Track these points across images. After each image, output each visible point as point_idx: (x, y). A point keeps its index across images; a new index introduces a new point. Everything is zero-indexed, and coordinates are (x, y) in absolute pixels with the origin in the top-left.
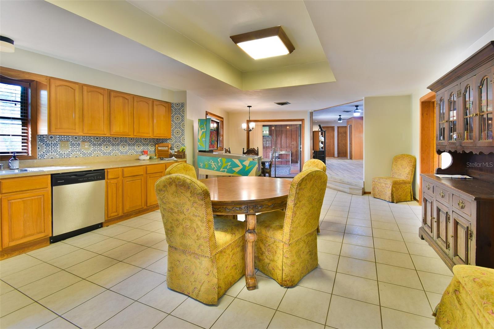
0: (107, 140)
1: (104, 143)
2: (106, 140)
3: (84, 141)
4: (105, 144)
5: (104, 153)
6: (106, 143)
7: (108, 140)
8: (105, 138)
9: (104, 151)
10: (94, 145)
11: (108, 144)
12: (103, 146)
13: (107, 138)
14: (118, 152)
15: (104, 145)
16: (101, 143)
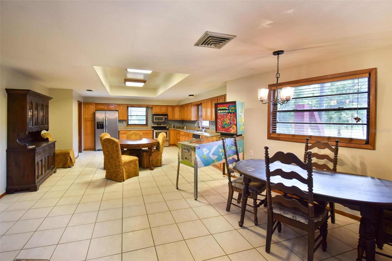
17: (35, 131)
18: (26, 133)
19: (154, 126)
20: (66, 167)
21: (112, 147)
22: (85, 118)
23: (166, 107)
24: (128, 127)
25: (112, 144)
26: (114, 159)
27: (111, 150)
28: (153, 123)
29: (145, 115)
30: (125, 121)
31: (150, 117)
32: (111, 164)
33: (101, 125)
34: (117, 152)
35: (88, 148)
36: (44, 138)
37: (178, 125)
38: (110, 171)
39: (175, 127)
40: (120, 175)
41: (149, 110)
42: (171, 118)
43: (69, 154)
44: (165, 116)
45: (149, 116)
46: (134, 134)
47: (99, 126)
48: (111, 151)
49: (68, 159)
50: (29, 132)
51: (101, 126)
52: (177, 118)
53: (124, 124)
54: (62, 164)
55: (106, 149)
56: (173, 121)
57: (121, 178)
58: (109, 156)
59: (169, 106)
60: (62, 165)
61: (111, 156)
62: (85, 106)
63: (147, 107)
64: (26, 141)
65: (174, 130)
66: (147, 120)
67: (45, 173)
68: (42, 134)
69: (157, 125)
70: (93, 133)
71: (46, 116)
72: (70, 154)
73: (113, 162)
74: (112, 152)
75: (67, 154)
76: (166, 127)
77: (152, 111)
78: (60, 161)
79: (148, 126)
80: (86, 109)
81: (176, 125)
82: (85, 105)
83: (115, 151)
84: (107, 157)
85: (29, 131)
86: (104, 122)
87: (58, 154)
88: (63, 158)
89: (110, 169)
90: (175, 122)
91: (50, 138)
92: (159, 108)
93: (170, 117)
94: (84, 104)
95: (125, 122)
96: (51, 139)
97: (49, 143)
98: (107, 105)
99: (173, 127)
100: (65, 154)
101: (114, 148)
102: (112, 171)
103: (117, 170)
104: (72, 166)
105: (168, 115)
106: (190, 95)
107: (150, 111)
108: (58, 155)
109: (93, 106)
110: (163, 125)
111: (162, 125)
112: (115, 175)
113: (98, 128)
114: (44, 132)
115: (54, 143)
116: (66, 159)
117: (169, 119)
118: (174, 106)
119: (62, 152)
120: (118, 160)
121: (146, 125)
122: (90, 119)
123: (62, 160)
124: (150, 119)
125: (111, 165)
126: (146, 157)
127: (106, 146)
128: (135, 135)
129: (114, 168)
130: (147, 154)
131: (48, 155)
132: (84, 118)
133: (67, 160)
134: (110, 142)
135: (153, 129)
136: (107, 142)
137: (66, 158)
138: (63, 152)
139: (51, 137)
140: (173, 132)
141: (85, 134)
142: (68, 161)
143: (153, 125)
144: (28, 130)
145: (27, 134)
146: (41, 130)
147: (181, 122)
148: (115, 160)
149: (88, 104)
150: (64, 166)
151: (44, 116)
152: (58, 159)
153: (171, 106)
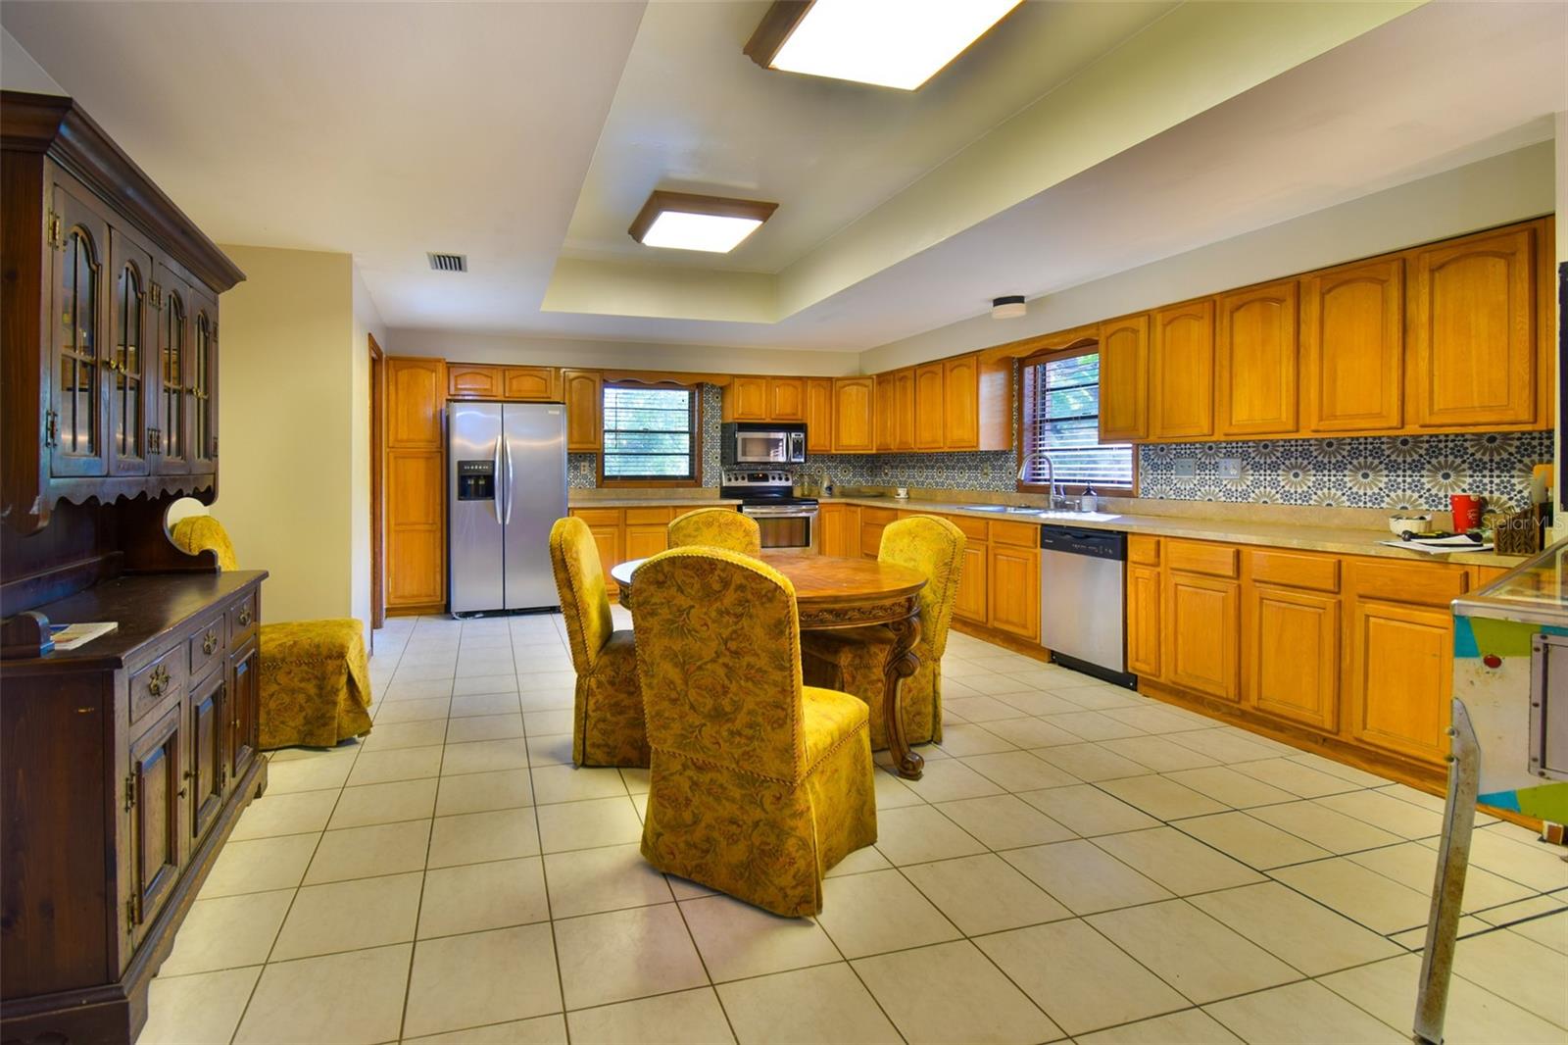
0: (1296, 450)
1: (1287, 462)
2: (1293, 449)
3: (1229, 455)
4: (1291, 464)
5: (1287, 496)
6: (1293, 460)
7: (1300, 449)
8: (1293, 443)
9: (1287, 488)
10: (1256, 467)
11: (1302, 463)
12: (1284, 470)
13: (1300, 442)
14: (1339, 493)
15: (1287, 467)
16: (1276, 462)
17: (121, 498)
18: (35, 510)
19: (734, 483)
20: (323, 744)
21: (727, 626)
22: (397, 440)
23: (798, 383)
24: (605, 490)
25: (741, 603)
26: (738, 725)
27: (718, 655)
28: (728, 470)
29: (687, 429)
30: (591, 461)
31: (712, 438)
32: (700, 757)
33: (477, 478)
34: (777, 676)
35: (411, 602)
36: (187, 551)
37: (849, 482)
38: (687, 816)
39: (836, 490)
40: (792, 863)
41: (708, 402)
42: (822, 442)
43: (341, 655)
44: (793, 435)
45: (707, 432)
46: (709, 525)
47: (471, 482)
48: (713, 661)
49: (336, 692)
50: (64, 502)
51: (482, 482)
52: (853, 443)
53: (585, 477)
54: (300, 720)
55: (666, 642)
56: (823, 462)
57: (799, 891)
58: (693, 694)
59: (809, 382)
60: (299, 732)
61: (710, 703)
62: (396, 375)
63: (702, 388)
64: (53, 577)
65: (844, 508)
66: (695, 455)
67: (195, 835)
68: (174, 526)
69: (749, 480)
70: (434, 523)
71: (201, 394)
72: (347, 658)
73: (725, 746)
74: (726, 665)
75: (330, 657)
76: (792, 493)
77: (722, 408)
78: (287, 699)
79: (701, 486)
80: (400, 393)
81: (841, 481)
82: (397, 371)
83: (763, 662)
84: (666, 704)
85: (63, 493)
86: (494, 462)
87: (274, 659)
88: (302, 680)
89: (688, 801)
90: (836, 468)
91: (224, 547)
92: (764, 388)
93: (817, 439)
94: (391, 362)
95: (587, 464)
96: (229, 554)
97: (224, 588)
98: (504, 371)
99: (830, 488)
100: (319, 654)
101: (748, 639)
102: (708, 818)
103: (758, 814)
104: (360, 735)
105: (809, 429)
106: (998, 302)
107: (713, 408)
108: (275, 663)
109: (434, 374)
110: (777, 483)
111: (771, 480)
112: (738, 853)
113: (464, 494)
114: (183, 511)
115: (252, 590)
116: (320, 688)
117: (809, 447)
118: (838, 379)
119: (295, 643)
120: (779, 737)
121: (694, 479)
122: (422, 444)
123: (301, 698)
124: (713, 447)
125: (700, 769)
126: (854, 678)
127: (673, 622)
128: (720, 533)
129: (733, 801)
130: (857, 661)
131: (215, 687)
132: (391, 438)
133: (327, 696)
134: (717, 587)
135: (740, 502)
136: (681, 590)
137: (322, 681)
138: (305, 640)
139: (227, 547)
140: (836, 514)
141: (395, 525)
142: (335, 703)
143: (730, 480)
144: (52, 487)
145: (37, 518)
146: (164, 492)
147: (862, 467)
148: (750, 732)
149: (411, 367)
150: (311, 734)
151: (191, 392)
152: (274, 688)
153: (824, 383)
